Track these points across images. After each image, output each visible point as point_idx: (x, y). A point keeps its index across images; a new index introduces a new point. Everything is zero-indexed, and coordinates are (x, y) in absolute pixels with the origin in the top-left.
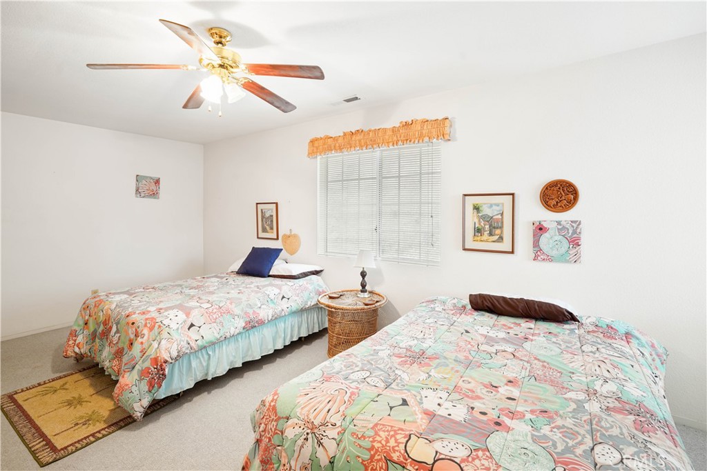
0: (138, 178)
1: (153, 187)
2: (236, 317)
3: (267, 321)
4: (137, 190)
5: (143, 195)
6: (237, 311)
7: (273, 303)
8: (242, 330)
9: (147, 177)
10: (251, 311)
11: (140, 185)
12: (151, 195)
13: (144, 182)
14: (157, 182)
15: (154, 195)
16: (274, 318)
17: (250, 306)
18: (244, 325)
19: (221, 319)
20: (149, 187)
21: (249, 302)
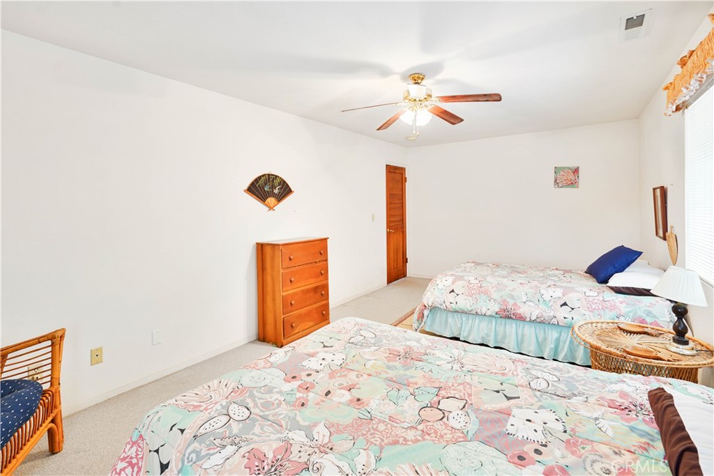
0: (557, 170)
1: (572, 177)
2: (492, 301)
3: (528, 320)
4: (555, 181)
5: (560, 185)
6: (496, 296)
7: (546, 305)
8: (494, 314)
9: (564, 168)
10: (511, 302)
11: (558, 176)
12: (569, 184)
13: (562, 173)
14: (576, 171)
15: (573, 184)
16: (538, 320)
17: (512, 297)
18: (497, 310)
19: (478, 296)
20: (568, 177)
21: (513, 293)
